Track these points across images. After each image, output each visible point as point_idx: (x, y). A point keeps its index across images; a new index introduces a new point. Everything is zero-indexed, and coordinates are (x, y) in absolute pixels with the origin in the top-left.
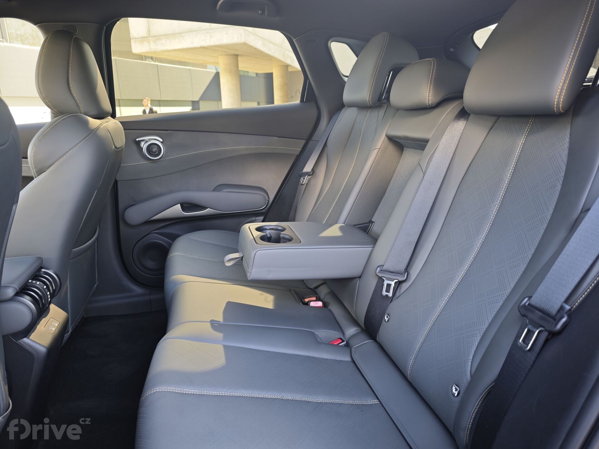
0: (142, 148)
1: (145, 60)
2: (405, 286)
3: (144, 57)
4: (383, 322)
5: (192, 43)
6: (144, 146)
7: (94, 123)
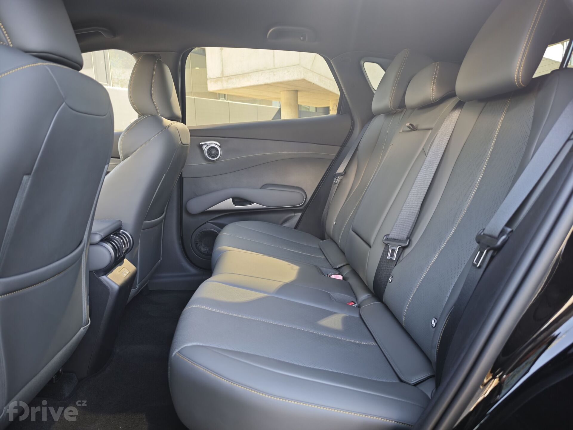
0: (204, 151)
1: (219, 99)
2: (407, 251)
3: (218, 94)
4: (388, 283)
5: (258, 81)
6: (206, 149)
7: (167, 122)
